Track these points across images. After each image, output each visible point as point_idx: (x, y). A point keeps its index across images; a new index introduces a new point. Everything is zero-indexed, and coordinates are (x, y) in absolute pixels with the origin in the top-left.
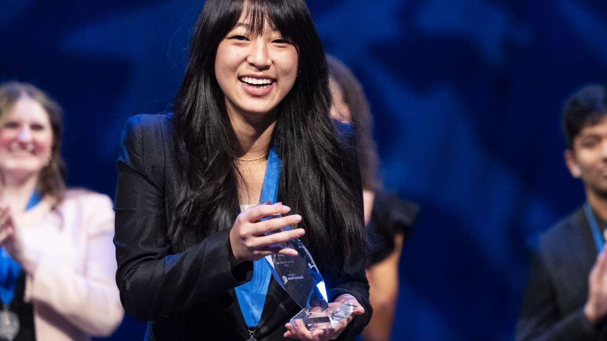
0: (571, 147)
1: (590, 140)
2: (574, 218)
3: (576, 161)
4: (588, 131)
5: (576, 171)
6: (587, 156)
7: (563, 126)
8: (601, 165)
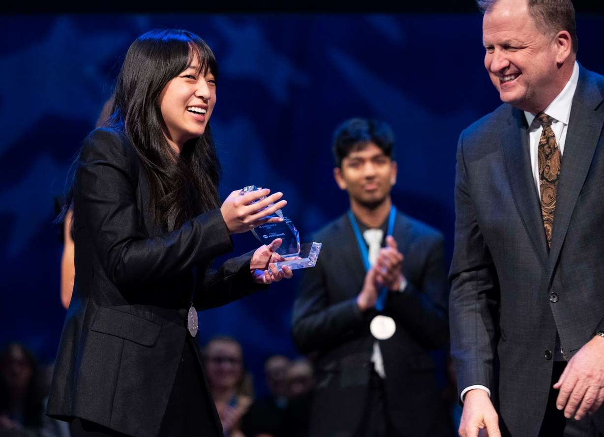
0: (340, 166)
1: (355, 162)
2: (341, 221)
3: (343, 176)
4: (354, 155)
5: (342, 185)
6: (352, 173)
7: (334, 149)
8: (364, 182)
